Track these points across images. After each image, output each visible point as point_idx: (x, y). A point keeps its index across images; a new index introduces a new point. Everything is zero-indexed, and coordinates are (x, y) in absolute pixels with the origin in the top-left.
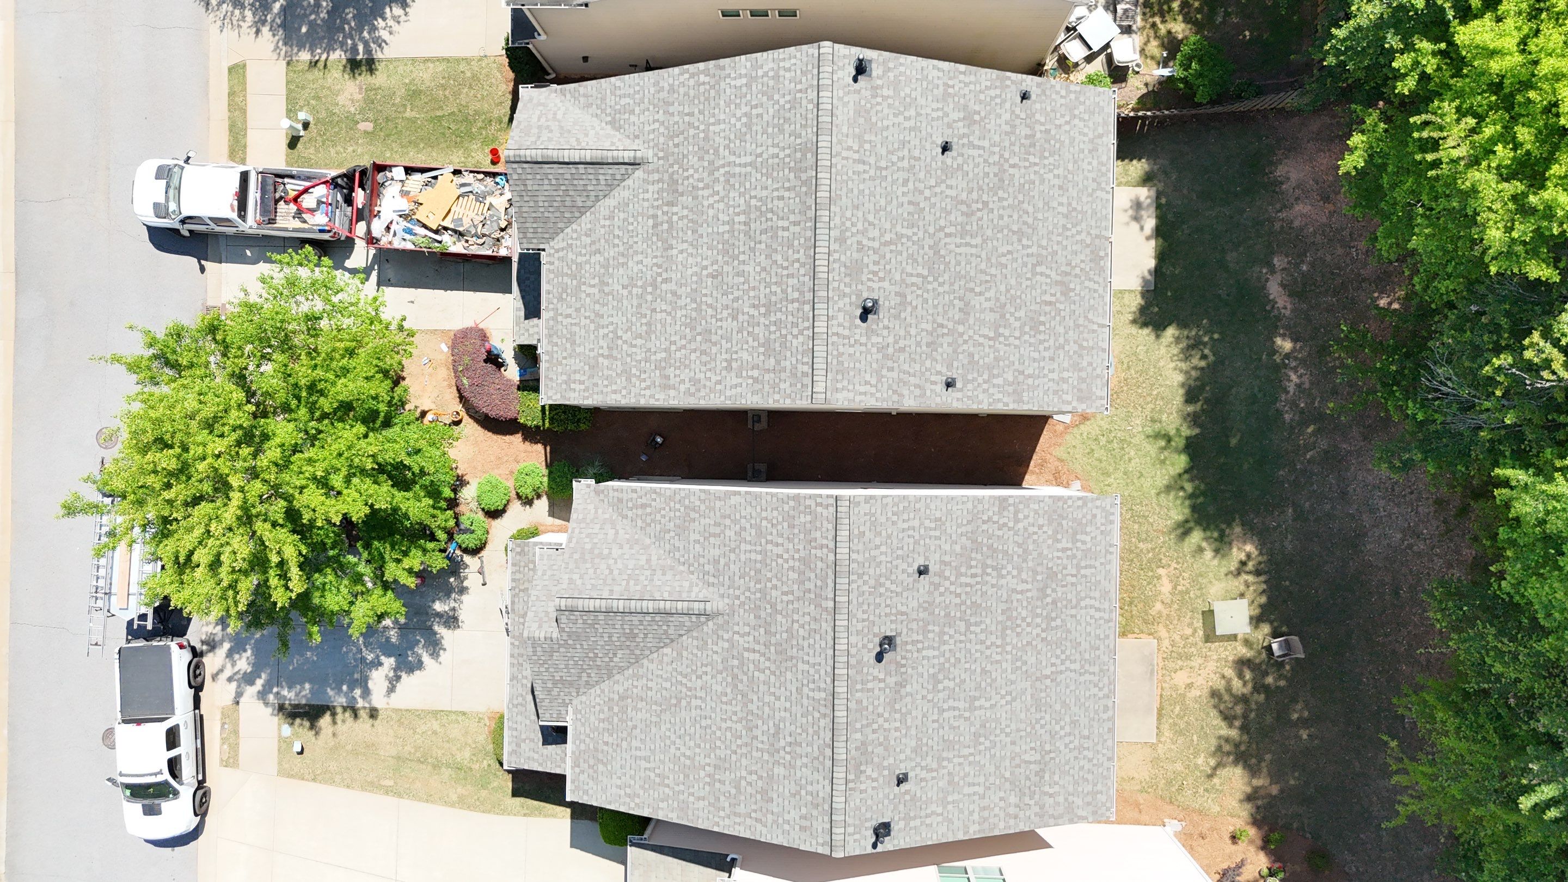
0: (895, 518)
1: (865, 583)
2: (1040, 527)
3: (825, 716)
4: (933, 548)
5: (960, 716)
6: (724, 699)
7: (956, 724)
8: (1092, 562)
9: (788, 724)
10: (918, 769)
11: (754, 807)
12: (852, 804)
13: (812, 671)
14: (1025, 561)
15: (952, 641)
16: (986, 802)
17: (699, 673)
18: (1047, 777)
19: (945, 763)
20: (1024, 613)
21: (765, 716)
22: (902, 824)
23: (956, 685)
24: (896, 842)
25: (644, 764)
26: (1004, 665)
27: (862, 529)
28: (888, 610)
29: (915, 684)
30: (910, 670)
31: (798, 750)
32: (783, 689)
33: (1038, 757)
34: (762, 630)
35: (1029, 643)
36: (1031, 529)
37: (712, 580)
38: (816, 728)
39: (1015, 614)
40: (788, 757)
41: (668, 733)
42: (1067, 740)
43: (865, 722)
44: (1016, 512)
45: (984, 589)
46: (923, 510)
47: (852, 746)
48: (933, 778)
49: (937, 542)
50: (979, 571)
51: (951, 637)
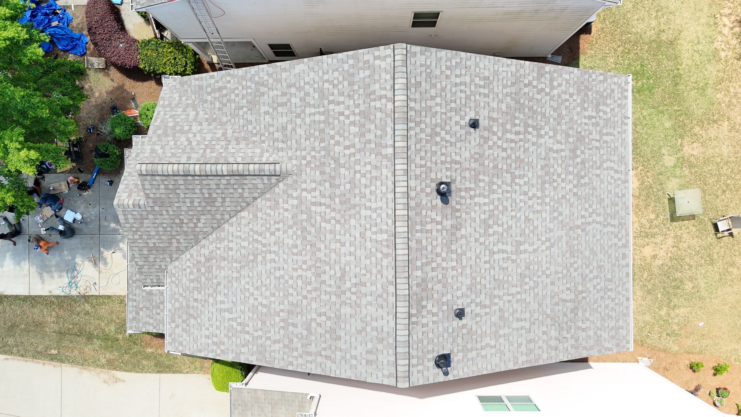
0: (448, 72)
1: (422, 131)
2: (571, 95)
3: (387, 255)
4: (482, 104)
5: (508, 259)
6: (295, 251)
7: (505, 265)
8: (612, 130)
9: (353, 267)
10: (473, 305)
11: (324, 346)
12: (415, 337)
13: (374, 216)
14: (559, 124)
15: (500, 191)
16: (531, 336)
17: (273, 230)
18: (580, 314)
19: (496, 300)
20: (559, 170)
21: (332, 262)
22: (460, 355)
23: (504, 230)
24: (455, 372)
25: (227, 315)
26: (544, 215)
27: (418, 79)
28: (443, 158)
29: (468, 228)
30: (464, 215)
31: (363, 289)
32: (348, 235)
33: (572, 296)
34: (327, 185)
35: (563, 197)
36: (564, 97)
37: (281, 145)
38: (379, 267)
39: (552, 170)
40: (354, 297)
41: (247, 286)
42: (595, 282)
43: (424, 261)
44: (552, 80)
45: (526, 145)
46: (473, 67)
47: (414, 283)
48: (486, 314)
49: (486, 99)
50: (522, 129)
51: (499, 187)
